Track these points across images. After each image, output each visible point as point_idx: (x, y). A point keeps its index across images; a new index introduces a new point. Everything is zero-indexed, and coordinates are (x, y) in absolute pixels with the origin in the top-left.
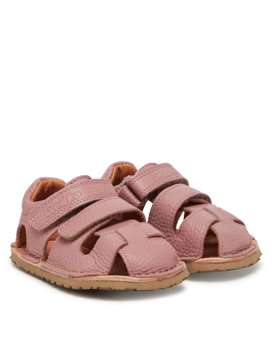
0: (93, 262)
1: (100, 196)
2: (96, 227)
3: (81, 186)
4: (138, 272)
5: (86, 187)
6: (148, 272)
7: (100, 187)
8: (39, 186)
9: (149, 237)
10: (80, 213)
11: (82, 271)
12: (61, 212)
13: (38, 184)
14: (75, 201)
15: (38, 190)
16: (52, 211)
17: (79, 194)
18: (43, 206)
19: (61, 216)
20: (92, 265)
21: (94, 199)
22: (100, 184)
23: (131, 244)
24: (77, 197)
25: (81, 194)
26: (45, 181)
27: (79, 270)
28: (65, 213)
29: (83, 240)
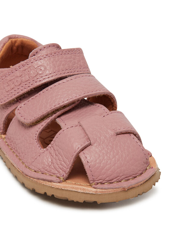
0: (50, 160)
1: (67, 71)
2: (58, 113)
3: (46, 59)
4: (100, 181)
5: (52, 59)
6: (112, 181)
7: (68, 60)
8: (5, 47)
9: (118, 134)
10: (41, 92)
11: (36, 169)
12: (22, 88)
13: (5, 44)
14: (38, 77)
15: (4, 51)
16: (13, 86)
17: (43, 68)
18: (3, 78)
19: (21, 93)
20: (48, 164)
21: (60, 76)
22: (69, 56)
23: (95, 145)
24: (40, 72)
25: (45, 68)
26: (14, 40)
27: (33, 168)
28: (25, 91)
29: (42, 128)
